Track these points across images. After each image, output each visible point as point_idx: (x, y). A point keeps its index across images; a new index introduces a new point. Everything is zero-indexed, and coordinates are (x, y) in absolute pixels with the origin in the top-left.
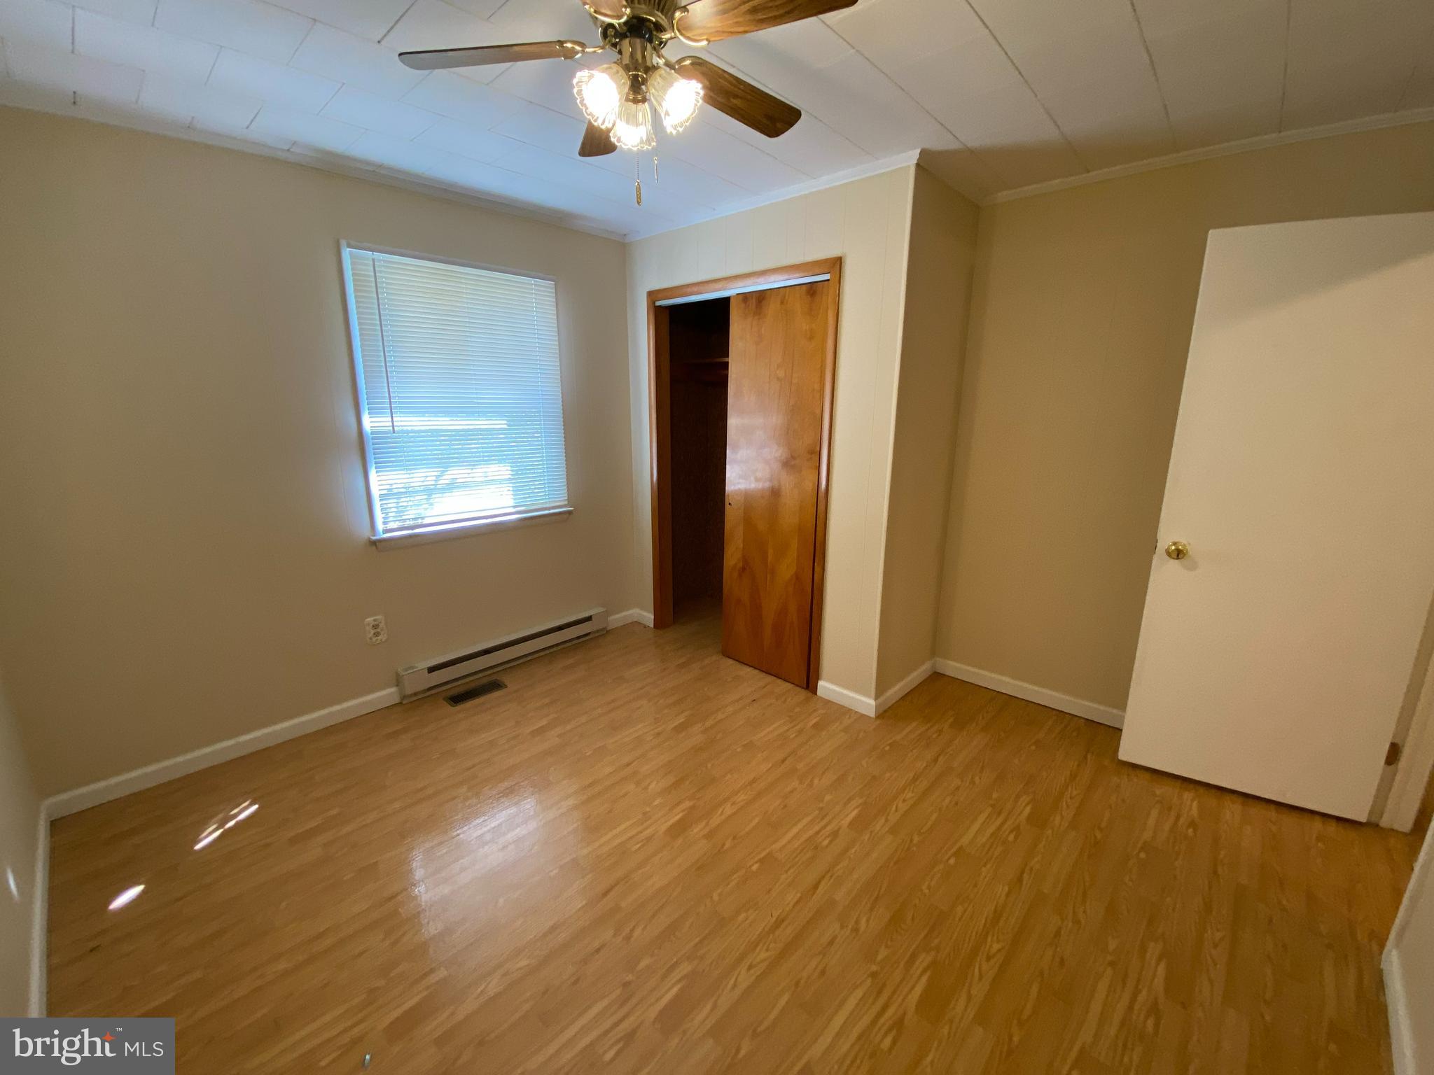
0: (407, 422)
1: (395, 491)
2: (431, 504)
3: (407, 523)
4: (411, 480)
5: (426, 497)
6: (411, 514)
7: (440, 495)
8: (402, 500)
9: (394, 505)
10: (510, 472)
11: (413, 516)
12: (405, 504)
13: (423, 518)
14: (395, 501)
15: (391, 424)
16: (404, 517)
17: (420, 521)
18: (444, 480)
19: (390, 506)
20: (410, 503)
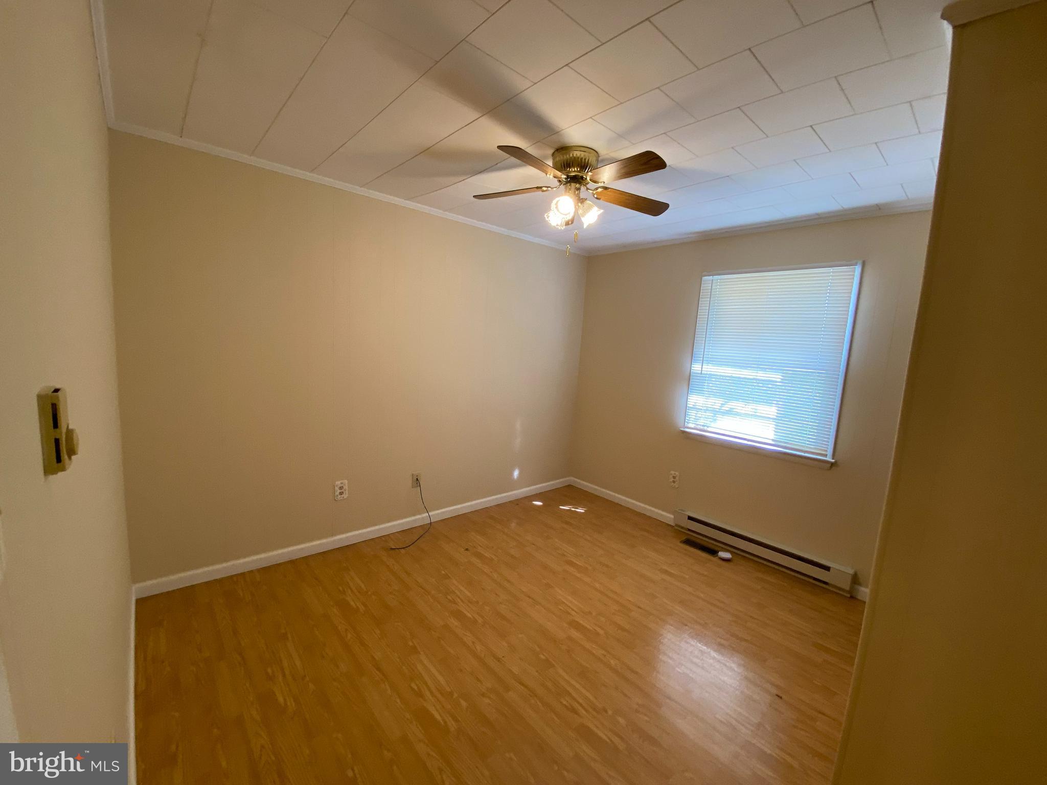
0: (708, 369)
1: (698, 407)
2: (715, 420)
3: (699, 427)
4: (706, 403)
5: (712, 415)
6: (701, 422)
7: (722, 416)
8: (699, 413)
9: (695, 415)
10: (776, 414)
11: (703, 424)
12: (700, 416)
13: (708, 427)
14: (695, 412)
15: (701, 369)
16: (698, 423)
17: (705, 428)
18: (725, 408)
19: (692, 414)
20: (703, 416)
